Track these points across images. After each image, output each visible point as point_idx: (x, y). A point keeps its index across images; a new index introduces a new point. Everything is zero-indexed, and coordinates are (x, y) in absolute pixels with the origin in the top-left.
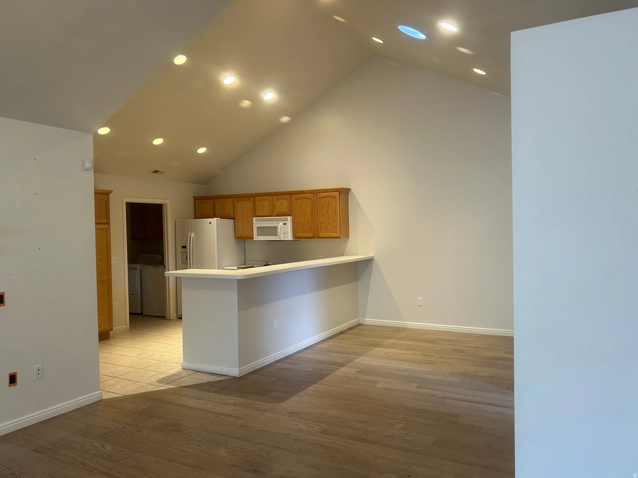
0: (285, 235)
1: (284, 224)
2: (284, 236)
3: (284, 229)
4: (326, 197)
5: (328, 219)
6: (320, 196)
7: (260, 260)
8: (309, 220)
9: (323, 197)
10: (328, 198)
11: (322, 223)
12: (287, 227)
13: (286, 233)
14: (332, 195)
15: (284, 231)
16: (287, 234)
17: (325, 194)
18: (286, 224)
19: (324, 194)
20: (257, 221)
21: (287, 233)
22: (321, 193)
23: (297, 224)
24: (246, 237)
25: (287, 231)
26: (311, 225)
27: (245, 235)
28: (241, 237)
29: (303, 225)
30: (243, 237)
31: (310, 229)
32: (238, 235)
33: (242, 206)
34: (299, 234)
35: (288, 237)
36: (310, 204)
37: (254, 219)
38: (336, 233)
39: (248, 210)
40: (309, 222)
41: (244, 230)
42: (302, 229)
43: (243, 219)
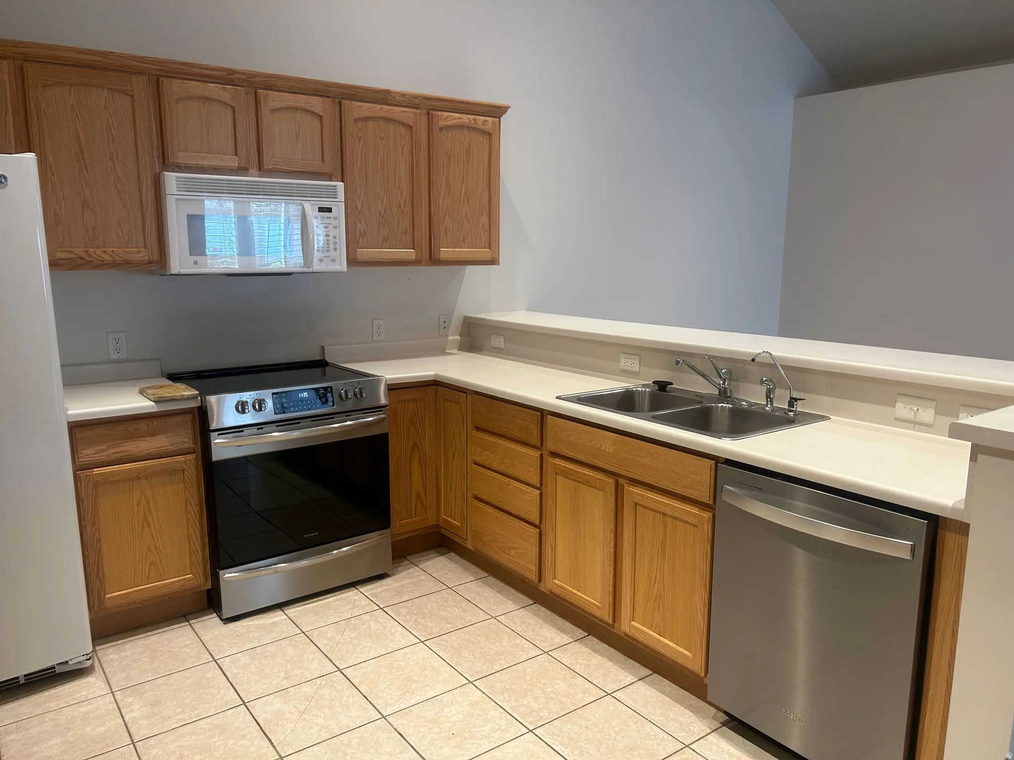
0: (328, 254)
1: (321, 210)
2: (321, 255)
4: (461, 127)
5: (464, 202)
6: (442, 123)
7: (124, 355)
8: (402, 202)
9: (450, 127)
10: (466, 133)
11: (445, 215)
12: (335, 223)
13: (332, 246)
14: (479, 125)
16: (335, 249)
17: (460, 118)
18: (329, 210)
19: (456, 118)
21: (335, 243)
22: (447, 114)
23: (359, 211)
24: (112, 259)
25: (335, 237)
26: (410, 219)
27: (107, 252)
28: (81, 258)
29: (382, 217)
30: (91, 261)
31: (406, 234)
32: (60, 249)
33: (72, 109)
34: (369, 249)
35: (333, 260)
36: (406, 146)
37: (171, 179)
38: (490, 248)
39: (113, 132)
40: (402, 208)
41: (94, 228)
42: (378, 230)
43: (88, 172)
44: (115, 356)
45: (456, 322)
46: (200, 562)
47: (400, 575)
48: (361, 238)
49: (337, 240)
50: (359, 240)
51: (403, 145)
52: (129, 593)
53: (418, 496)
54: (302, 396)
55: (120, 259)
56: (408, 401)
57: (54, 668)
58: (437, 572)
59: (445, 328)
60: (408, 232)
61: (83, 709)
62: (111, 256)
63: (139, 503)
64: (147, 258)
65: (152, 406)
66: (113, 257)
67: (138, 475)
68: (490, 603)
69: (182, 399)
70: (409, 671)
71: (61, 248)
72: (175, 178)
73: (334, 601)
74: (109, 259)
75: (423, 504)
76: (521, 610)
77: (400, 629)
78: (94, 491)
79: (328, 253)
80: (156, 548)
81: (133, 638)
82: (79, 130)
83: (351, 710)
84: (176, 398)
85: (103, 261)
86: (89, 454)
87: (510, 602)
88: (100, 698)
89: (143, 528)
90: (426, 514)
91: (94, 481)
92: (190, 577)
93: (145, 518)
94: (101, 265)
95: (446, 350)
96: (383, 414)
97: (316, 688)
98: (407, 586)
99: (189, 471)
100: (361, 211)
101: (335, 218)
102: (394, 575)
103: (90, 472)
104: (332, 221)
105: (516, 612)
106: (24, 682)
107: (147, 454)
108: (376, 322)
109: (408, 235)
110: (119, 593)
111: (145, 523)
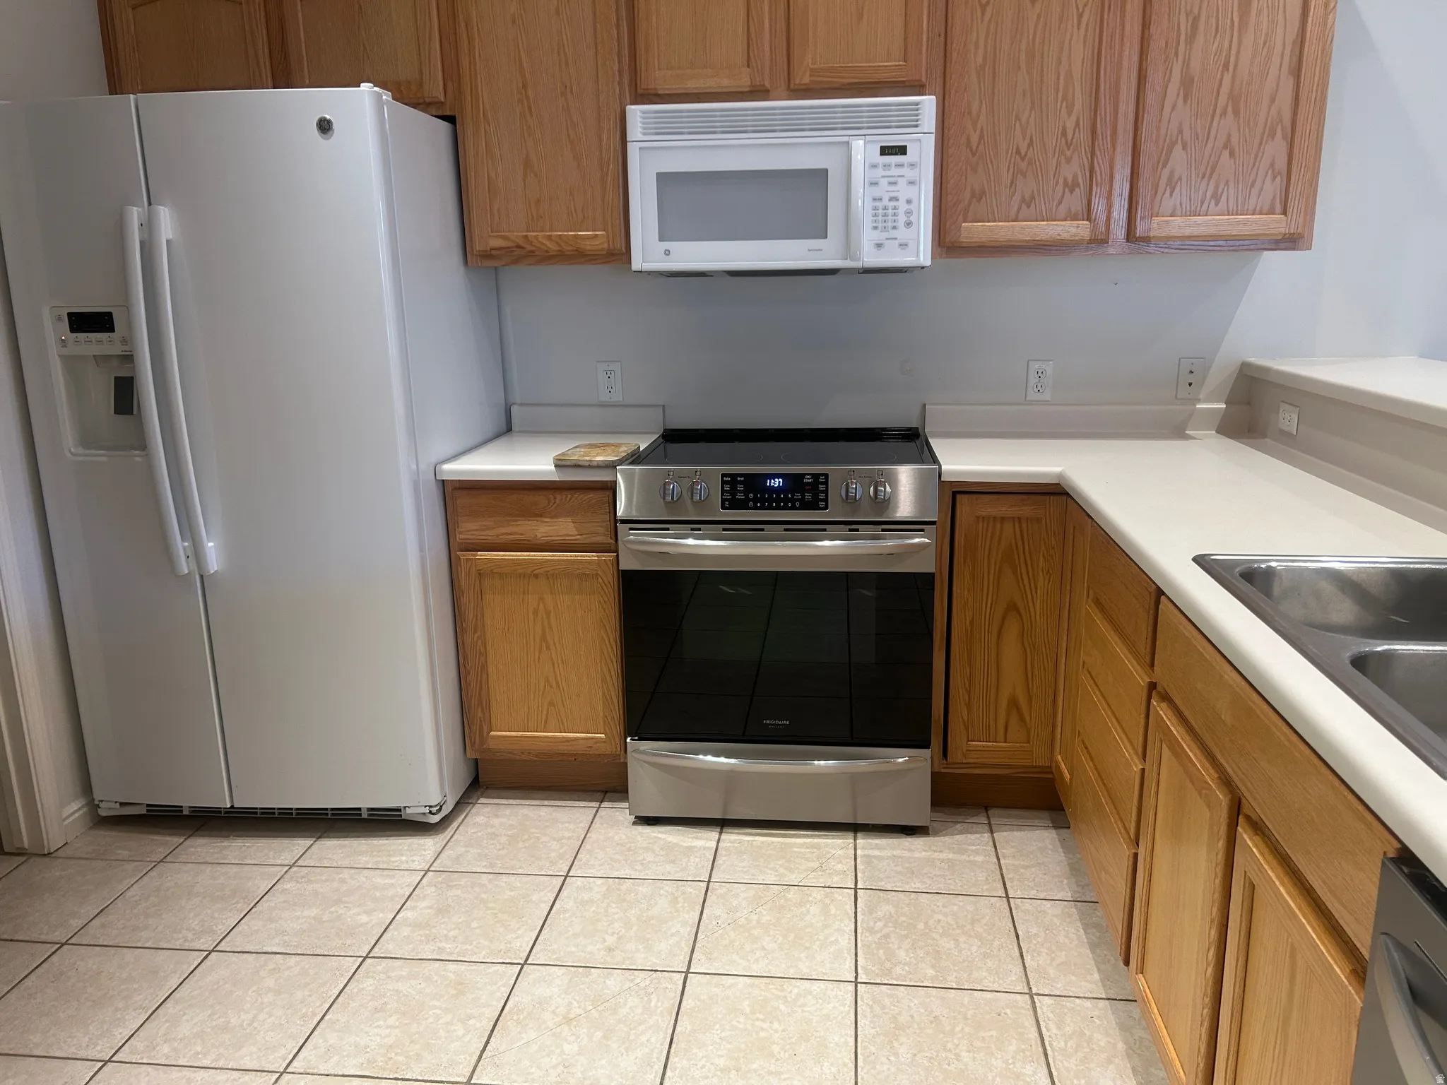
1: (885, 151)
2: (878, 236)
3: (883, 189)
5: (1224, 113)
8: (1070, 125)
11: (1173, 144)
12: (911, 174)
13: (902, 219)
15: (886, 202)
16: (908, 224)
18: (902, 150)
20: (662, 128)
21: (909, 213)
23: (974, 148)
24: (559, 249)
25: (909, 202)
26: (1085, 160)
27: (553, 238)
28: (518, 247)
29: (1023, 159)
30: (533, 252)
31: (1074, 190)
32: (495, 234)
33: (514, 22)
34: (989, 222)
35: (903, 245)
36: (1087, 10)
37: (637, 114)
38: (1285, 213)
39: (567, 50)
40: (1070, 137)
41: (538, 201)
42: (1011, 185)
43: (531, 115)
44: (605, 397)
45: (1220, 373)
46: (616, 718)
47: (947, 839)
48: (974, 200)
49: (912, 207)
50: (970, 204)
51: (1081, 7)
52: (517, 737)
53: (1014, 704)
54: (772, 484)
55: (570, 248)
56: (1003, 519)
57: (400, 810)
58: (1014, 857)
59: (1190, 384)
60: (1078, 185)
61: (379, 881)
62: (557, 243)
63: (536, 612)
64: (606, 246)
65: (550, 472)
66: (560, 245)
67: (533, 571)
68: (1053, 959)
69: (590, 467)
70: (781, 1029)
71: (497, 232)
72: (639, 114)
73: (802, 846)
74: (555, 249)
75: (1022, 720)
76: (1102, 1004)
77: (846, 941)
78: (478, 582)
79: (895, 231)
80: (557, 683)
81: (528, 802)
82: (522, 53)
83: (627, 1055)
84: (580, 463)
85: (547, 251)
86: (470, 529)
87: (1096, 976)
88: (406, 873)
89: (540, 652)
90: (1029, 743)
91: (477, 568)
92: (600, 738)
93: (544, 638)
94: (547, 258)
95: (1185, 430)
96: (922, 537)
97: (628, 984)
98: (938, 863)
99: (605, 579)
100: (976, 151)
101: (912, 165)
102: (936, 833)
103: (472, 555)
104: (905, 171)
105: (1088, 1004)
106: (366, 817)
107: (547, 543)
108: (1035, 366)
109: (1077, 190)
110: (508, 733)
111: (544, 644)
